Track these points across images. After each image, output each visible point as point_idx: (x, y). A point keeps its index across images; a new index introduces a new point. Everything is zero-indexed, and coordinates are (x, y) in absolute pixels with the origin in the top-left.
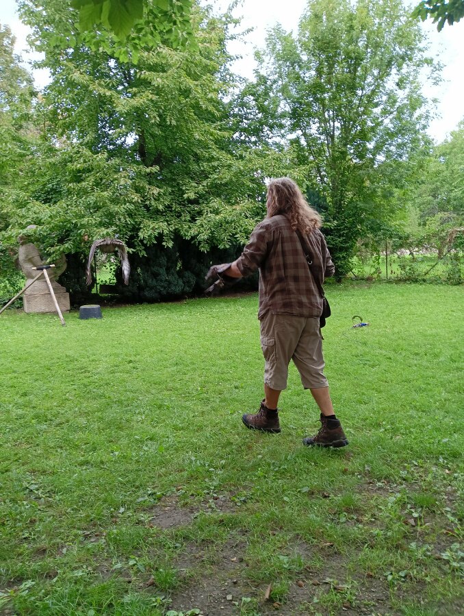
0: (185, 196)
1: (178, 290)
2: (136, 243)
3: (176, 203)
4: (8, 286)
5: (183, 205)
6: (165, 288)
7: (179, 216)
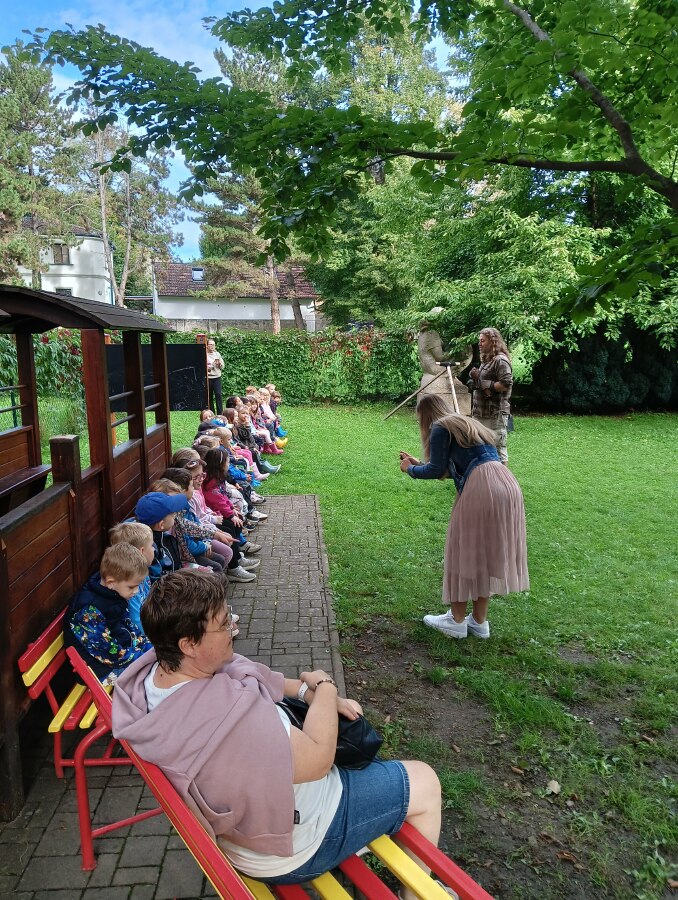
1: (621, 399)
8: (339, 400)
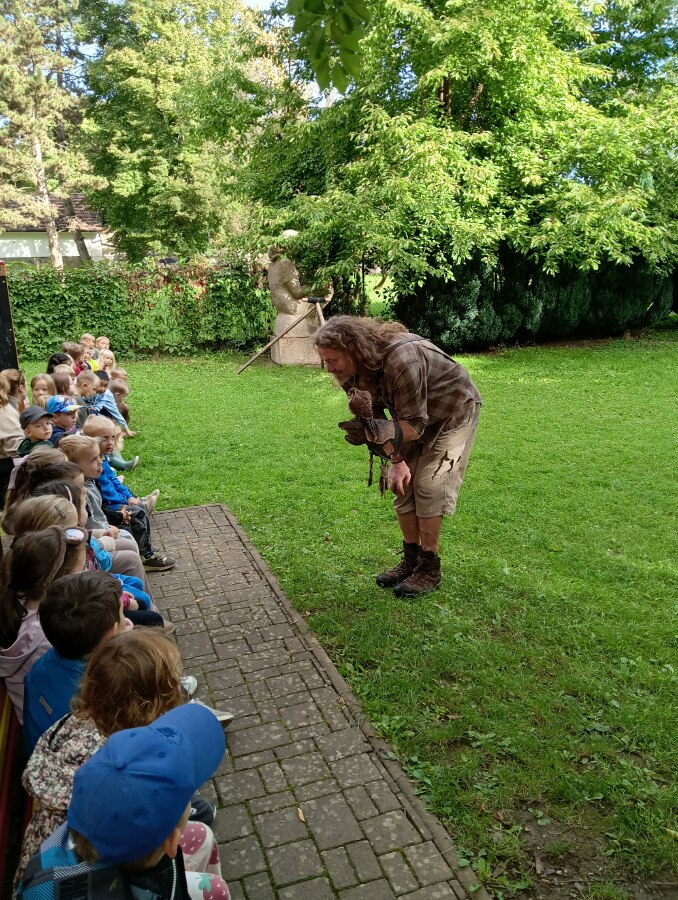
0: (526, 180)
1: (494, 335)
2: (439, 259)
3: (504, 191)
4: (244, 320)
5: (516, 195)
6: (472, 332)
7: (509, 214)
8: (171, 350)
